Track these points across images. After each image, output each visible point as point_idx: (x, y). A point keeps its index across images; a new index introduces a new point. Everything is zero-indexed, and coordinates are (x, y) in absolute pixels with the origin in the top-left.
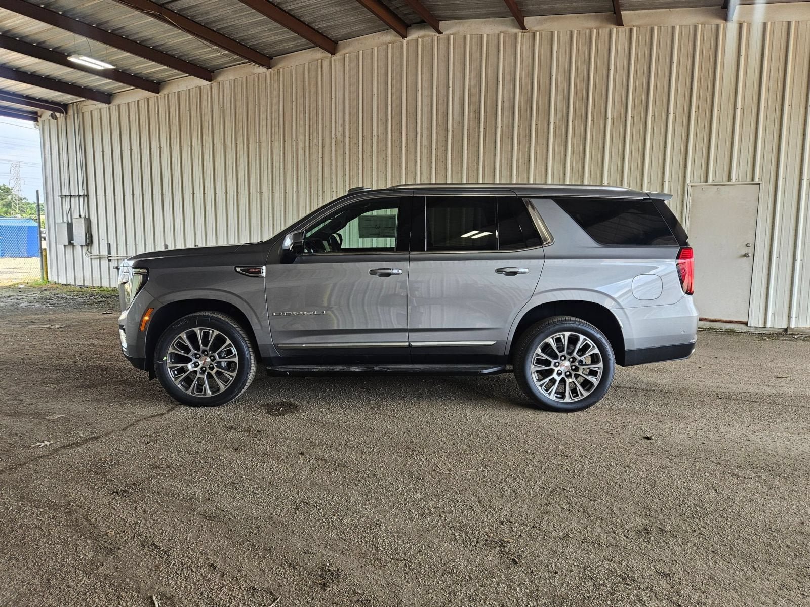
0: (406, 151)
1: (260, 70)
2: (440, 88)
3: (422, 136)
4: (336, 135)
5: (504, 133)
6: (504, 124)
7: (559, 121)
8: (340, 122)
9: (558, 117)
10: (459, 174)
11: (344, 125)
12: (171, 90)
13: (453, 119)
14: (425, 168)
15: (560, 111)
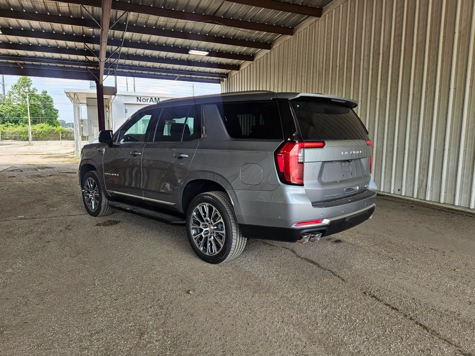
0: (354, 73)
1: (289, 37)
2: (377, 23)
3: (364, 61)
4: (319, 70)
5: (418, 48)
6: (419, 41)
7: (464, 29)
8: (321, 60)
9: (462, 26)
10: (385, 86)
11: (323, 63)
12: (258, 58)
13: (384, 44)
14: (365, 84)
15: (464, 20)
